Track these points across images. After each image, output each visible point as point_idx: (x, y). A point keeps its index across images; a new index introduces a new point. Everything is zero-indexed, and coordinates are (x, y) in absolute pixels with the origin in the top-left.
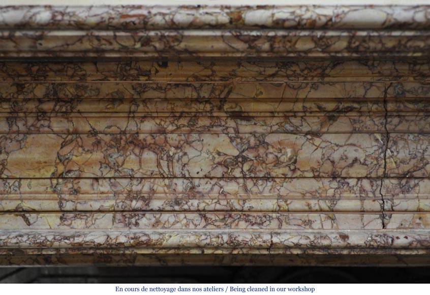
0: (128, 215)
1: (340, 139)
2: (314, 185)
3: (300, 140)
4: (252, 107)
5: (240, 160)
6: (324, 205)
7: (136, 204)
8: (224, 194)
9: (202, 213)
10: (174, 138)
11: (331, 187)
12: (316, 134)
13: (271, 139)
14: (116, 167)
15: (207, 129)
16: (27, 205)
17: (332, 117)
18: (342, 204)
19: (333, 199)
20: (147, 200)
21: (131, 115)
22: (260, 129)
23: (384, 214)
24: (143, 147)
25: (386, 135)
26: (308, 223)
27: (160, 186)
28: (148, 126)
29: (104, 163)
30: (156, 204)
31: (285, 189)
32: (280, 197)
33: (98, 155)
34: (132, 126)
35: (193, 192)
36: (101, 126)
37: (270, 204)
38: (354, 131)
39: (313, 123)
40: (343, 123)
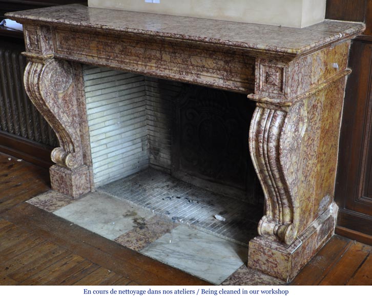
0: (107, 60)
1: (138, 49)
2: (134, 58)
3: (132, 48)
4: (124, 40)
5: (123, 51)
6: (136, 62)
7: (108, 57)
8: (121, 58)
9: (118, 61)
10: (113, 45)
11: (138, 59)
12: (134, 47)
13: (128, 47)
14: (105, 49)
15: (118, 44)
16: (93, 55)
17: (137, 44)
18: (139, 63)
19: (138, 61)
20: (110, 57)
21: (107, 39)
22: (126, 45)
23: (146, 66)
24: (109, 46)
25: (145, 49)
26: (134, 66)
27: (112, 54)
28: (110, 41)
29: (103, 48)
30: (111, 58)
31: (131, 58)
32: (130, 60)
33: (102, 47)
34: (107, 41)
35: (117, 57)
36: (103, 41)
37: (128, 61)
38: (141, 47)
39: (134, 45)
40: (139, 46)
